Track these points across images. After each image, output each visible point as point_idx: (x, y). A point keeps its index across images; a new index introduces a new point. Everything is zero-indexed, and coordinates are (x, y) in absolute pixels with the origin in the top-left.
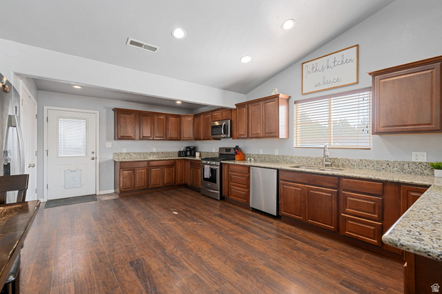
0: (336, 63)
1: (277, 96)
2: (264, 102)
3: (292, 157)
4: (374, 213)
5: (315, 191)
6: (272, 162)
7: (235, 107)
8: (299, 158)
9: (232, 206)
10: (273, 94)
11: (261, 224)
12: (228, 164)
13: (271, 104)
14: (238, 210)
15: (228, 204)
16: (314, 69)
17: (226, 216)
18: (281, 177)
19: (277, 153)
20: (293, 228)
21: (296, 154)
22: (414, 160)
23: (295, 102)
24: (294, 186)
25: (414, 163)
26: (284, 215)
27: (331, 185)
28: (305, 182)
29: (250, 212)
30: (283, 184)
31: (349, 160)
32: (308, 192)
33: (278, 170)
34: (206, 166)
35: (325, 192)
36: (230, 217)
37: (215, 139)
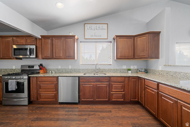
0: (100, 28)
1: (74, 36)
2: (64, 38)
3: (79, 69)
4: (122, 89)
5: (99, 85)
6: (67, 72)
7: (40, 37)
8: (83, 69)
9: (42, 106)
10: (71, 34)
11: (72, 111)
12: (37, 77)
13: (69, 40)
14: (51, 108)
15: (39, 106)
16: (90, 28)
17: (44, 116)
18: (81, 81)
19: (70, 67)
20: (89, 106)
21: (81, 67)
22: (123, 68)
23: (81, 42)
24: (89, 84)
25: (123, 69)
26: (83, 101)
27: (107, 81)
28: (95, 81)
29: (59, 106)
30: (83, 84)
31: (105, 69)
32: (96, 86)
33: (79, 77)
34: (10, 81)
35: (104, 84)
36: (48, 116)
37: (17, 58)
